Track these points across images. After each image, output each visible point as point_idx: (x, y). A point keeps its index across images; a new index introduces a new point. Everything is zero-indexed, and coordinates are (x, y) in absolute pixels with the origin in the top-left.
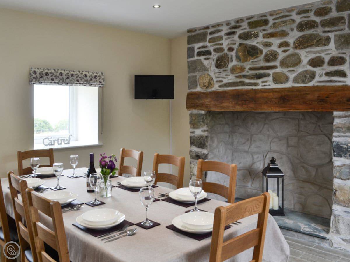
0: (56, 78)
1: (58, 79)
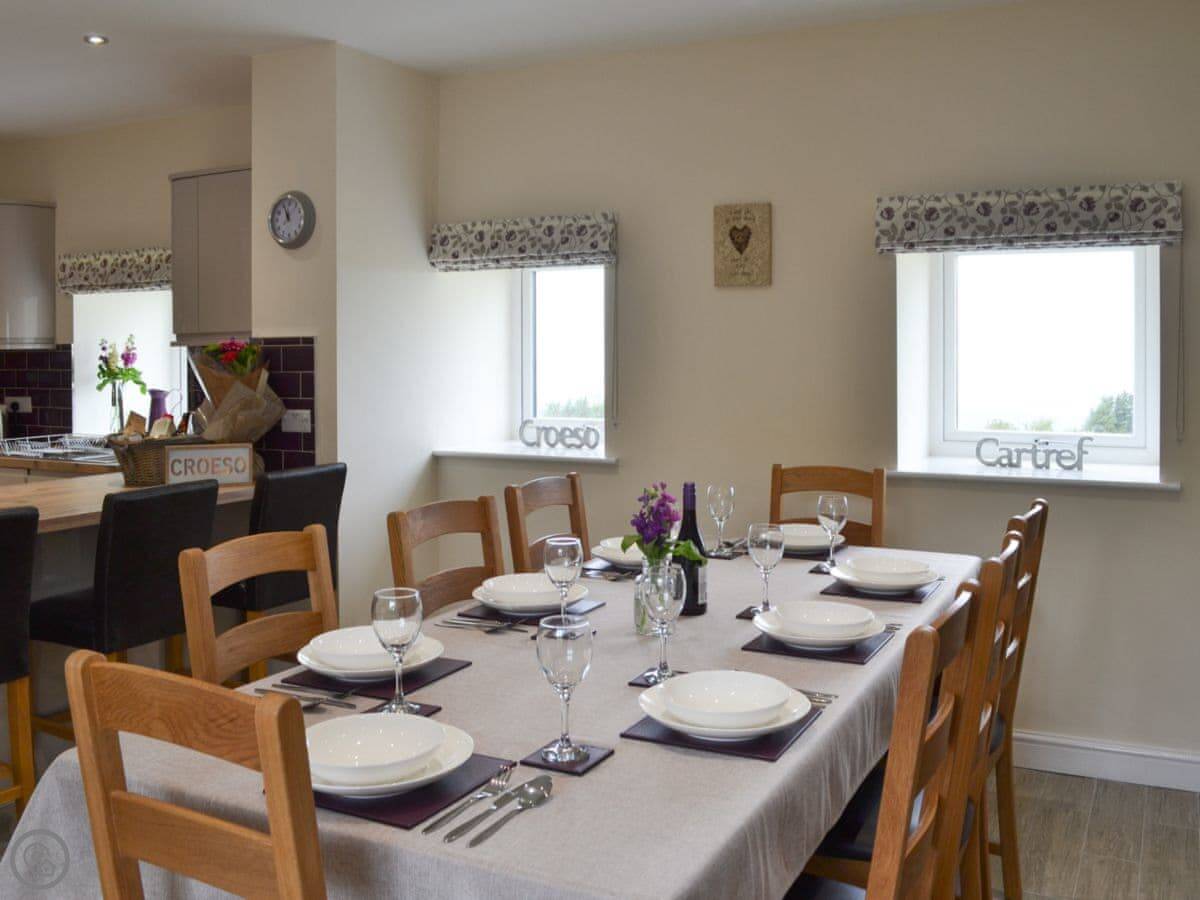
0: (965, 227)
1: (972, 227)
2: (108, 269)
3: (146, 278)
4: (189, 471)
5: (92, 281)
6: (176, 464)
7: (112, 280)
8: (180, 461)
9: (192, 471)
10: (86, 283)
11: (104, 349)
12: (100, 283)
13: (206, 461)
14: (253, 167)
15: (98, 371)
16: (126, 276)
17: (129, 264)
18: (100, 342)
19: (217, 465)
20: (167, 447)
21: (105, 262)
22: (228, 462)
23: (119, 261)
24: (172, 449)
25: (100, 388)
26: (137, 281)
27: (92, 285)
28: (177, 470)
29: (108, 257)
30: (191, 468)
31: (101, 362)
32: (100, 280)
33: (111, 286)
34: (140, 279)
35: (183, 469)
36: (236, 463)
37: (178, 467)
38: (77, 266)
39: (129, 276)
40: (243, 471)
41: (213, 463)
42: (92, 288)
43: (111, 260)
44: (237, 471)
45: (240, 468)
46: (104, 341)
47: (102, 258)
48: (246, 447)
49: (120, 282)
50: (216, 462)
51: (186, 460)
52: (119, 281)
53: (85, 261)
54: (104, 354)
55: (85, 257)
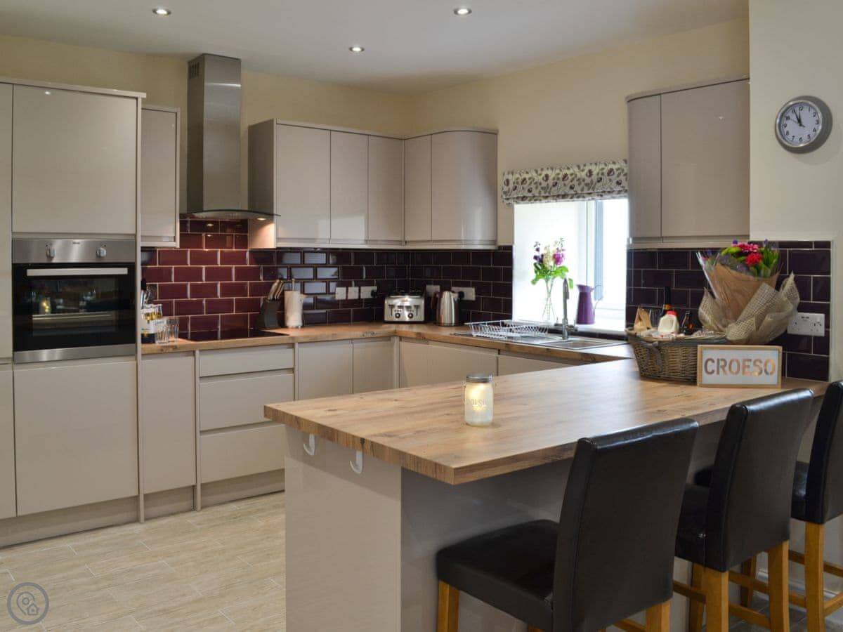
2: (550, 182)
3: (589, 189)
4: (721, 370)
5: (535, 192)
6: (710, 363)
7: (554, 191)
8: (713, 361)
9: (724, 370)
10: (530, 195)
11: (538, 250)
12: (543, 194)
13: (737, 361)
14: (751, 77)
15: (534, 267)
16: (568, 188)
17: (570, 178)
18: (535, 244)
19: (748, 367)
20: (699, 346)
21: (547, 176)
22: (758, 363)
23: (561, 176)
24: (705, 349)
25: (534, 282)
26: (579, 192)
27: (534, 197)
28: (710, 369)
29: (549, 172)
30: (723, 367)
31: (535, 261)
32: (543, 192)
33: (554, 196)
34: (582, 190)
35: (716, 369)
36: (766, 365)
37: (711, 366)
38: (520, 180)
39: (572, 188)
40: (772, 373)
41: (744, 364)
42: (534, 199)
43: (552, 174)
44: (766, 371)
45: (769, 370)
46: (537, 244)
47: (544, 173)
48: (776, 350)
49: (563, 193)
50: (747, 363)
51: (718, 360)
52: (561, 192)
53: (527, 176)
54: (537, 254)
55: (527, 173)
